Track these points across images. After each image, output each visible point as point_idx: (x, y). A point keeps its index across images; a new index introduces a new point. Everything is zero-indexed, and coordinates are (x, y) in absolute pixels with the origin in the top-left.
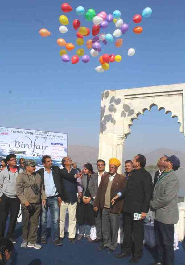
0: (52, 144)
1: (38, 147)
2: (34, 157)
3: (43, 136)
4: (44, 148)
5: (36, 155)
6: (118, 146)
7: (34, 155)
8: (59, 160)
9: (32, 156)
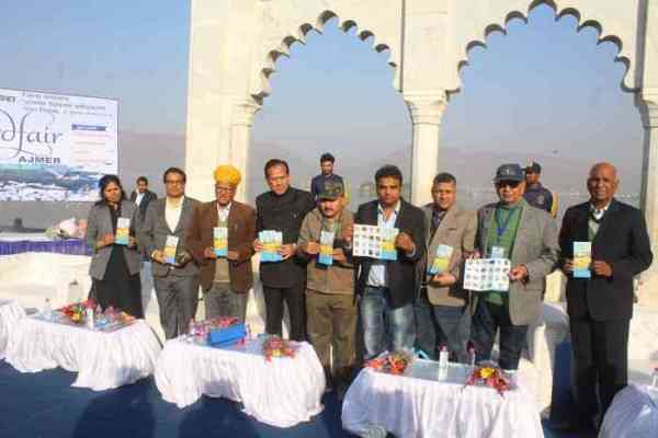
0: (74, 127)
1: (33, 137)
2: (22, 163)
3: (47, 107)
4: (50, 138)
5: (28, 157)
6: (235, 128)
7: (23, 159)
8: (96, 170)
9: (15, 161)
